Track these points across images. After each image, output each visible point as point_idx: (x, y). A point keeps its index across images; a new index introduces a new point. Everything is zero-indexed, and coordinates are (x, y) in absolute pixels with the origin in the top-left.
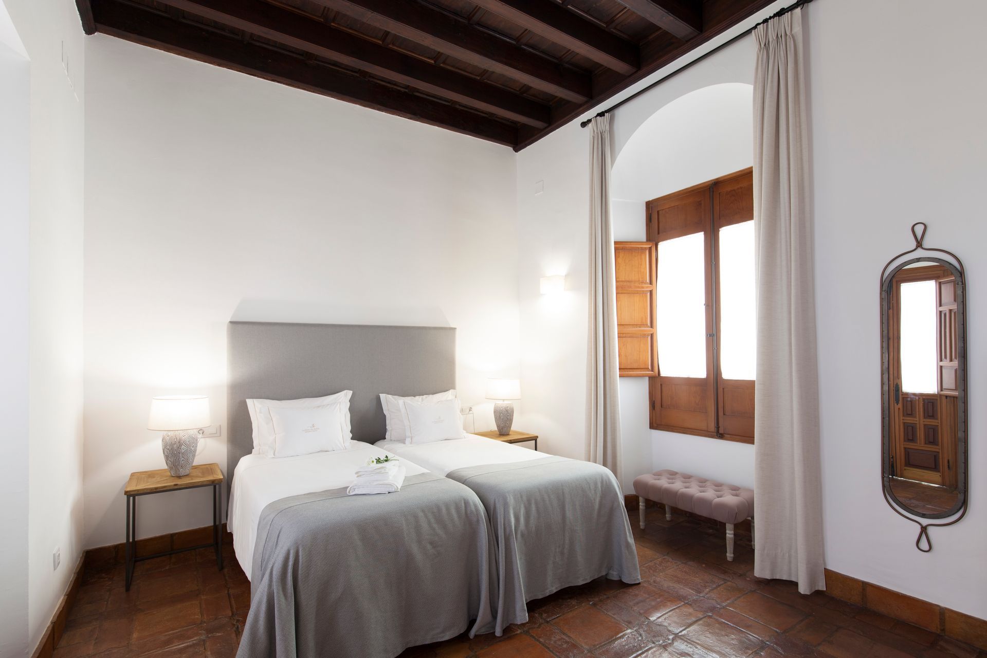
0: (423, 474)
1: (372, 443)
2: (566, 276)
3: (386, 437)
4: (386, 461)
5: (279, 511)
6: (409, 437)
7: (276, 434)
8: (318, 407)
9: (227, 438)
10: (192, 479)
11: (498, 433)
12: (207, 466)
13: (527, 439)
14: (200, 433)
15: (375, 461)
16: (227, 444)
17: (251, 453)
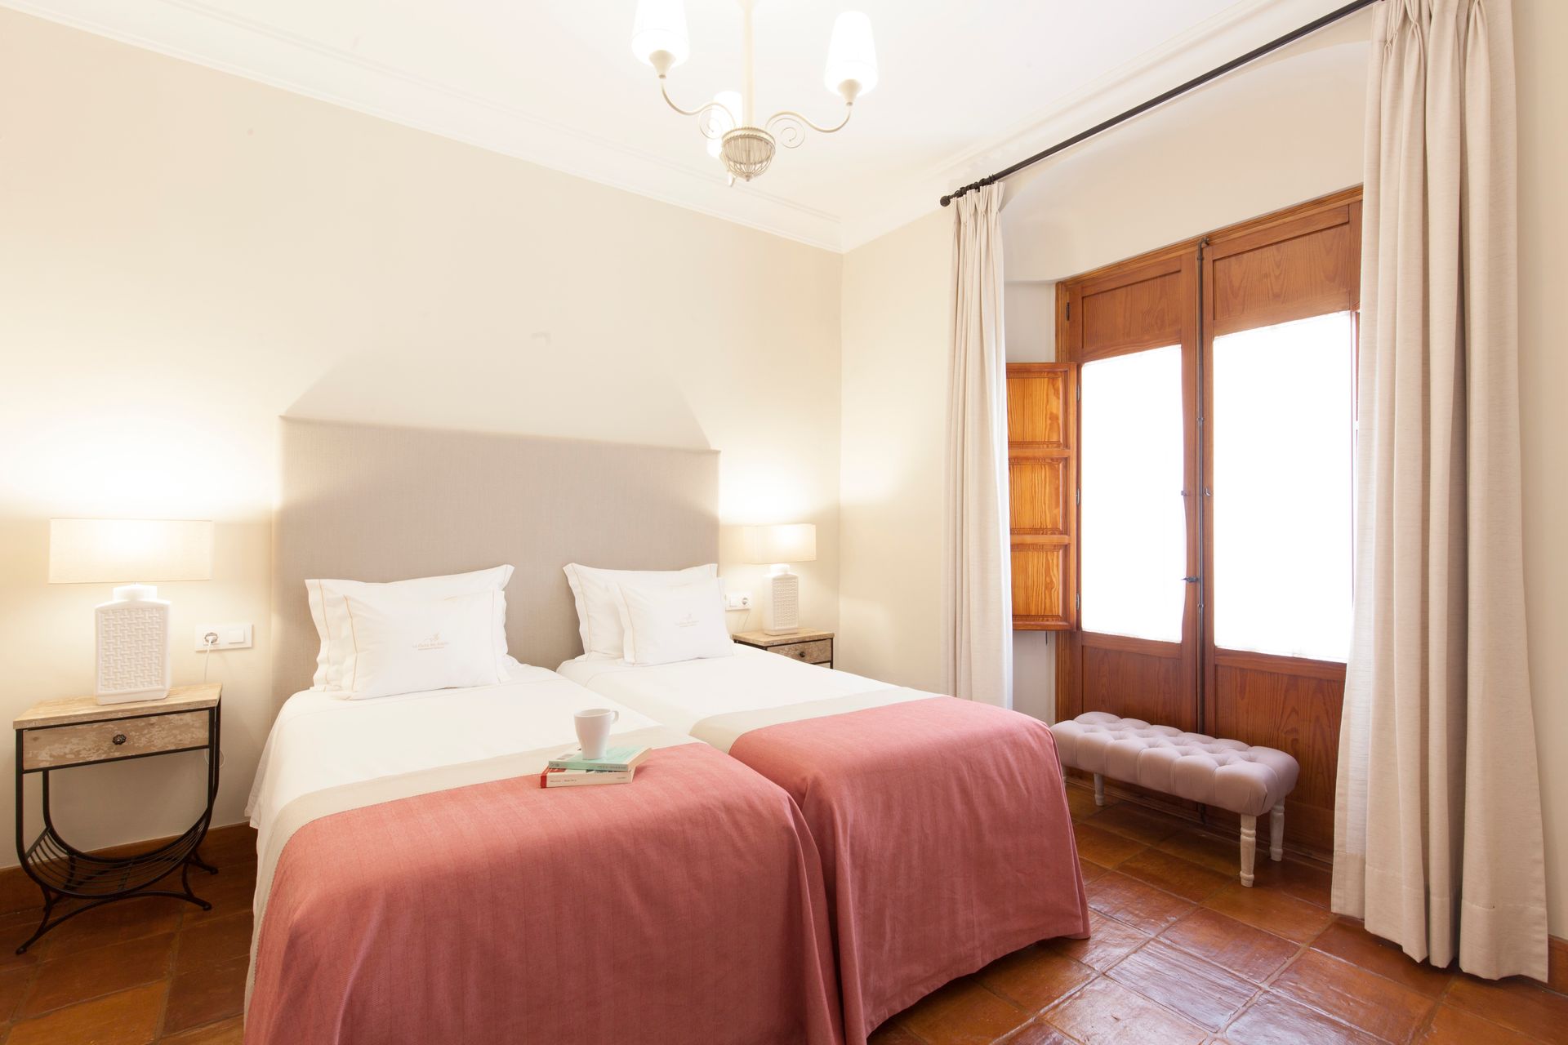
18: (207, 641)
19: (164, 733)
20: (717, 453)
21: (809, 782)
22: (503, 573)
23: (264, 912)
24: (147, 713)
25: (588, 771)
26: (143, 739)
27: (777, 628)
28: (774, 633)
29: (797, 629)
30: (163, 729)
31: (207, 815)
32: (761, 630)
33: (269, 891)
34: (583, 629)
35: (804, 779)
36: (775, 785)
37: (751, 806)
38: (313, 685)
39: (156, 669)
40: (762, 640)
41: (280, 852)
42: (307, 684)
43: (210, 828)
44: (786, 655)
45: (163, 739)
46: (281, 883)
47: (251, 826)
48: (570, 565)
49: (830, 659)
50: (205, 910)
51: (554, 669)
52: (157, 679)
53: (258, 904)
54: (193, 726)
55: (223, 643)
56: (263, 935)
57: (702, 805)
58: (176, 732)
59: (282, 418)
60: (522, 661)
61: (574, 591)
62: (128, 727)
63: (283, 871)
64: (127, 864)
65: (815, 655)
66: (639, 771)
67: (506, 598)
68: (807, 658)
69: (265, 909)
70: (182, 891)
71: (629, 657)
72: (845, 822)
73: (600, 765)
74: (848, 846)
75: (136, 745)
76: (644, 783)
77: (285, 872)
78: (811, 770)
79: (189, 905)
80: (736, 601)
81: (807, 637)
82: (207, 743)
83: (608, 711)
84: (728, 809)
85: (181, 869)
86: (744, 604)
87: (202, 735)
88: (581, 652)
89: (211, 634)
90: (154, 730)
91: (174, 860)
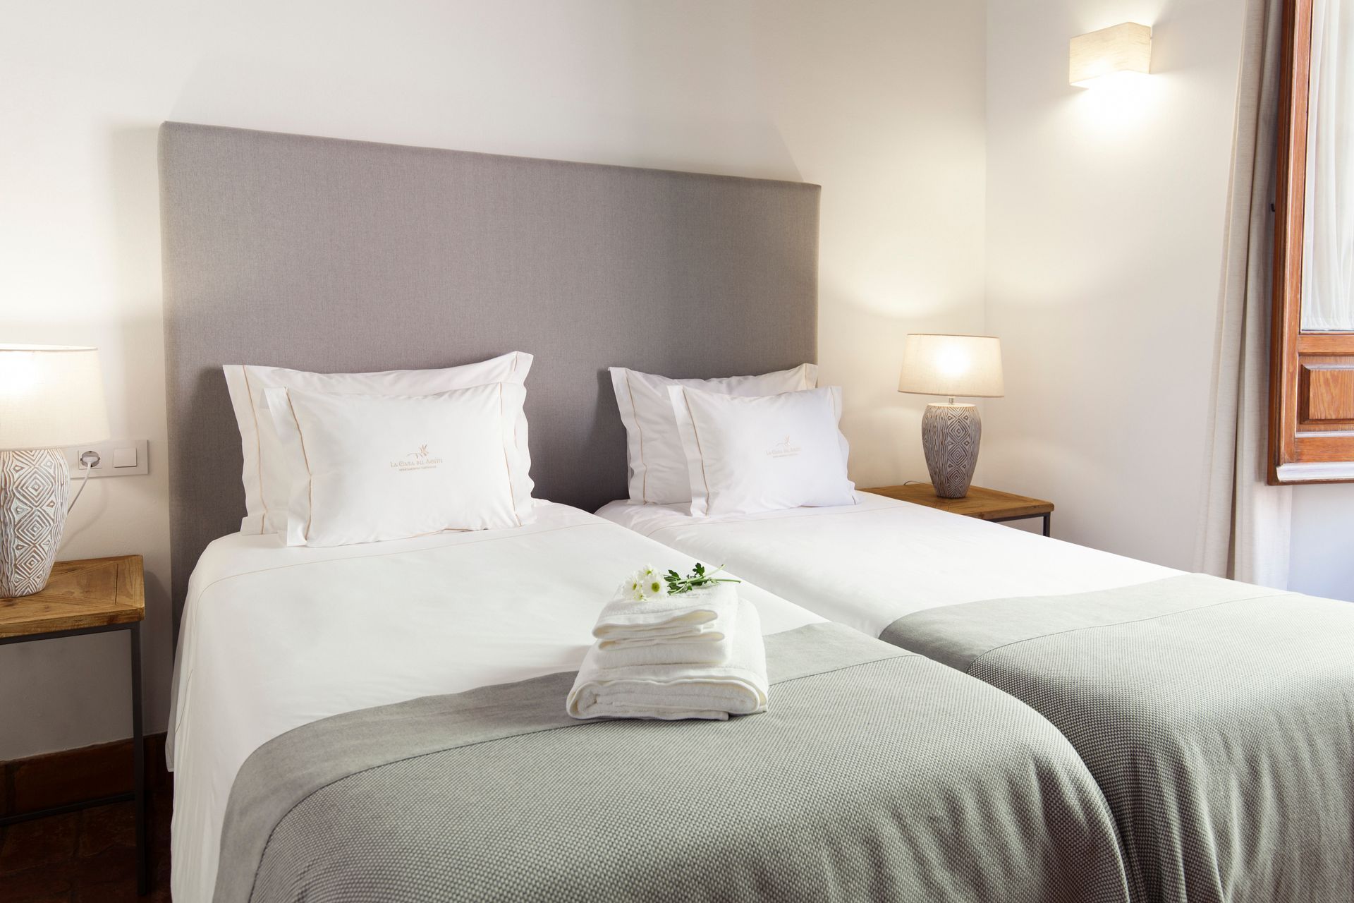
0: (809, 628)
1: (592, 508)
2: (1156, 27)
3: (631, 492)
4: (698, 584)
5: (300, 793)
6: (699, 495)
7: (311, 475)
8: (440, 395)
9: (170, 481)
10: (47, 609)
11: (933, 491)
12: (108, 563)
13: (1012, 514)
14: (84, 464)
15: (664, 585)
16: (171, 500)
17: (239, 531)
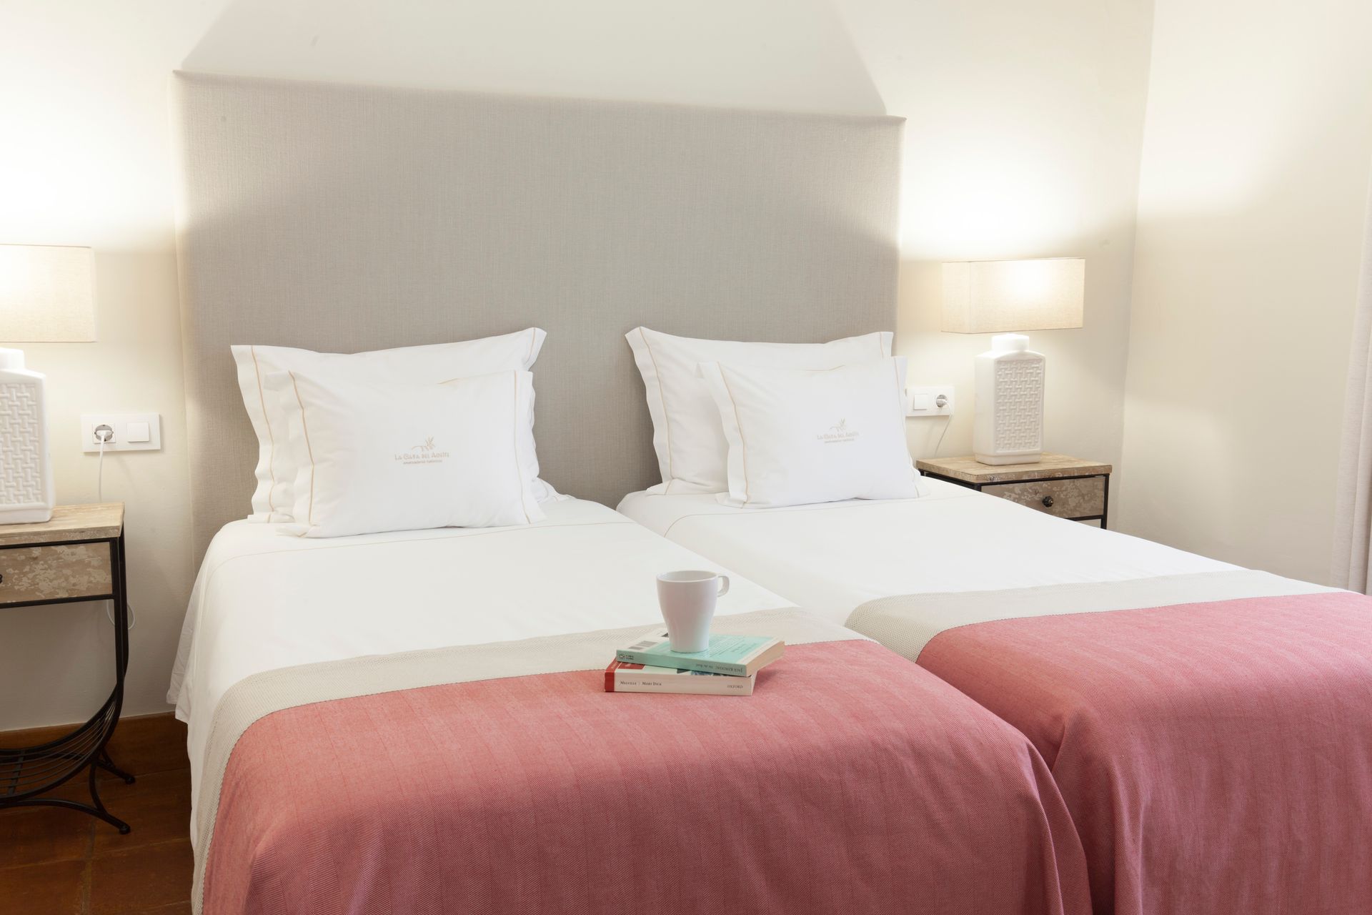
18: (99, 438)
19: (51, 573)
20: (898, 122)
21: (1067, 723)
22: (529, 342)
23: (209, 842)
24: (27, 542)
25: (680, 670)
26: (25, 579)
27: (1000, 452)
28: (994, 461)
29: (1040, 454)
30: (50, 567)
31: (117, 696)
32: (971, 455)
33: (215, 812)
34: (660, 441)
35: (1057, 718)
36: (1005, 723)
37: (959, 751)
38: (252, 513)
39: (33, 477)
40: (973, 472)
41: (228, 756)
42: (243, 511)
43: (121, 717)
44: (1017, 500)
45: (51, 581)
46: (232, 800)
47: (177, 717)
48: (637, 329)
49: (1102, 513)
50: (122, 833)
51: (613, 504)
52: (36, 491)
53: (199, 830)
54: (89, 565)
55: (120, 441)
56: (211, 873)
57: (874, 744)
58: (67, 572)
59: (177, 73)
60: (561, 491)
61: (645, 375)
62: (4, 560)
63: (233, 784)
64: (16, 759)
65: (1072, 503)
66: (764, 678)
67: (536, 385)
68: (1056, 507)
69: (210, 836)
70: (88, 801)
71: (736, 490)
72: (1134, 802)
73: (701, 663)
74: (1140, 843)
75: (16, 588)
76: (773, 698)
77: (237, 784)
78: (1072, 703)
79: (100, 824)
80: (924, 399)
81: (1057, 471)
82: (109, 591)
83: (713, 575)
84: (920, 754)
85: (86, 772)
86: (940, 406)
87: (102, 580)
88: (657, 479)
89: (103, 427)
90: (39, 567)
91: (77, 758)
